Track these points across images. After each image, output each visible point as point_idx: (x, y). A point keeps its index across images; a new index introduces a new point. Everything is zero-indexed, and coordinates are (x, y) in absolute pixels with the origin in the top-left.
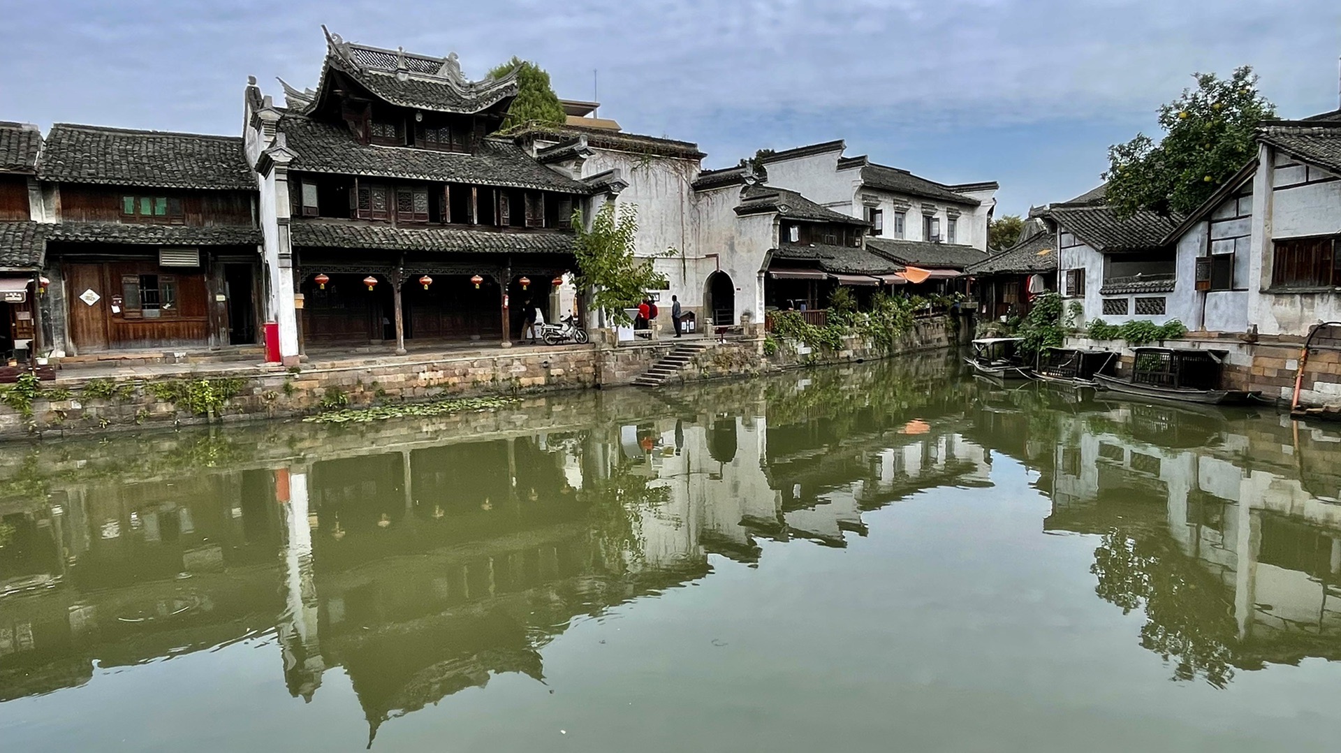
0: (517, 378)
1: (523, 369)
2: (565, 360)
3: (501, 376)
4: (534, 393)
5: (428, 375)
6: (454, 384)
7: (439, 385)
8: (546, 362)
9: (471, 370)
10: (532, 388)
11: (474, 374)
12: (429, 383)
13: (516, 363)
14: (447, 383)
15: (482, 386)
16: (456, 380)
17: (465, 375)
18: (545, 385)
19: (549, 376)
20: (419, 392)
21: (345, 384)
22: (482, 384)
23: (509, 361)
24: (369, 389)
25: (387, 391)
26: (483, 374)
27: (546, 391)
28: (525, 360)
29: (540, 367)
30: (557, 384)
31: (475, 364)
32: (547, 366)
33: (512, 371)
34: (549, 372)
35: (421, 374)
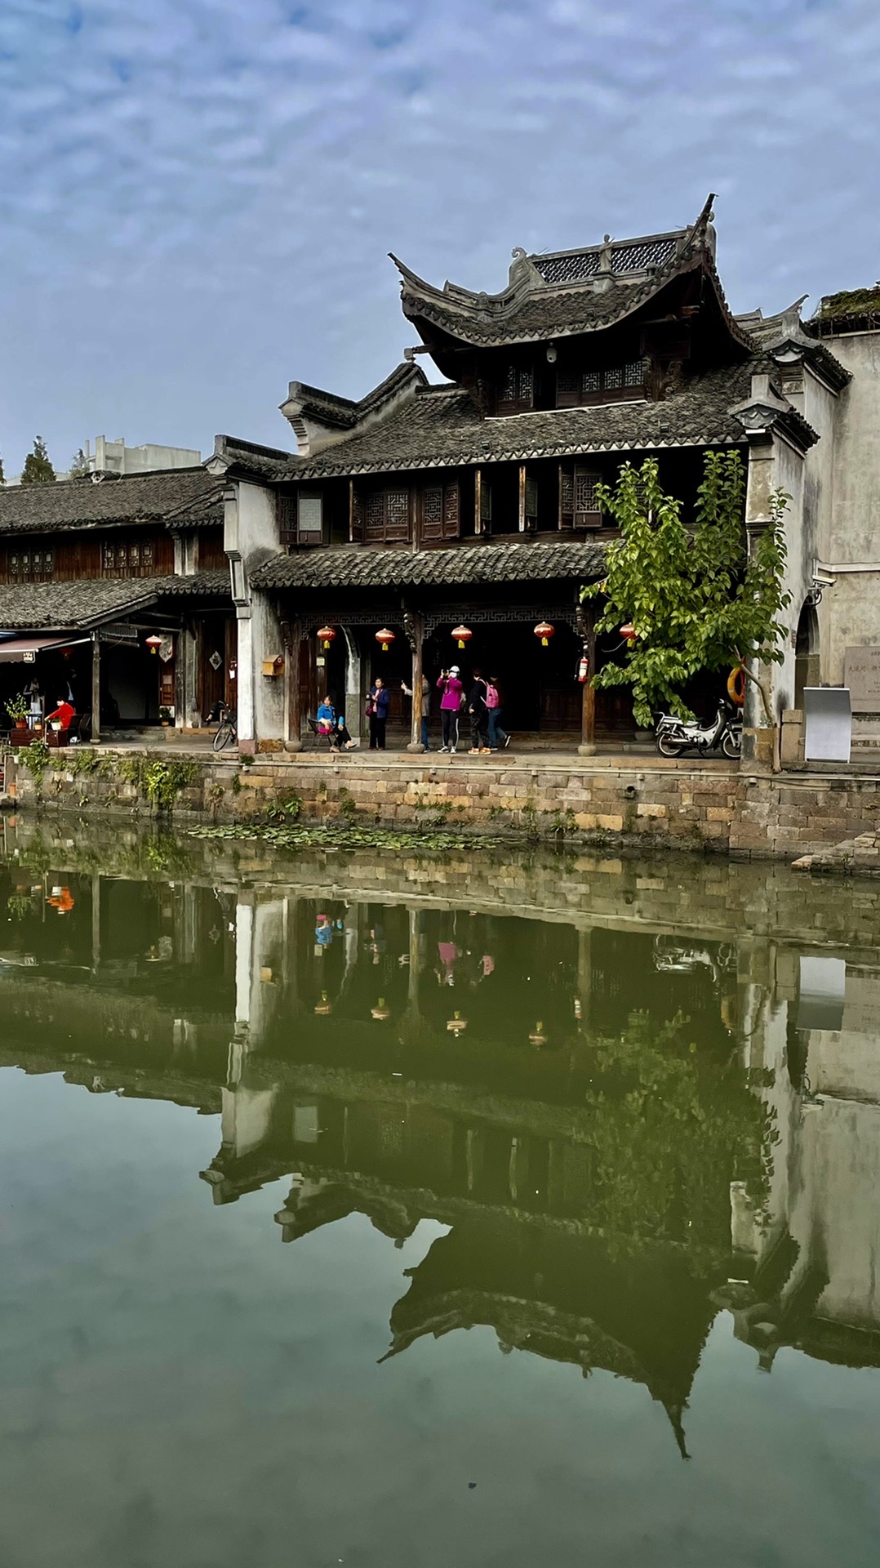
0: (570, 811)
1: (585, 796)
2: (673, 789)
3: (543, 804)
4: (600, 846)
5: (423, 787)
6: (461, 808)
7: (436, 806)
8: (631, 789)
9: (493, 788)
10: (594, 835)
11: (496, 795)
12: (421, 801)
13: (574, 784)
14: (449, 804)
15: (508, 818)
16: (465, 801)
17: (481, 795)
18: (624, 832)
19: (632, 815)
20: (404, 812)
21: (306, 787)
22: (506, 813)
23: (560, 778)
24: (335, 798)
25: (358, 805)
26: (511, 798)
27: (621, 845)
28: (591, 781)
29: (619, 797)
30: (647, 834)
31: (503, 778)
32: (631, 795)
33: (564, 798)
34: (635, 808)
35: (412, 784)
